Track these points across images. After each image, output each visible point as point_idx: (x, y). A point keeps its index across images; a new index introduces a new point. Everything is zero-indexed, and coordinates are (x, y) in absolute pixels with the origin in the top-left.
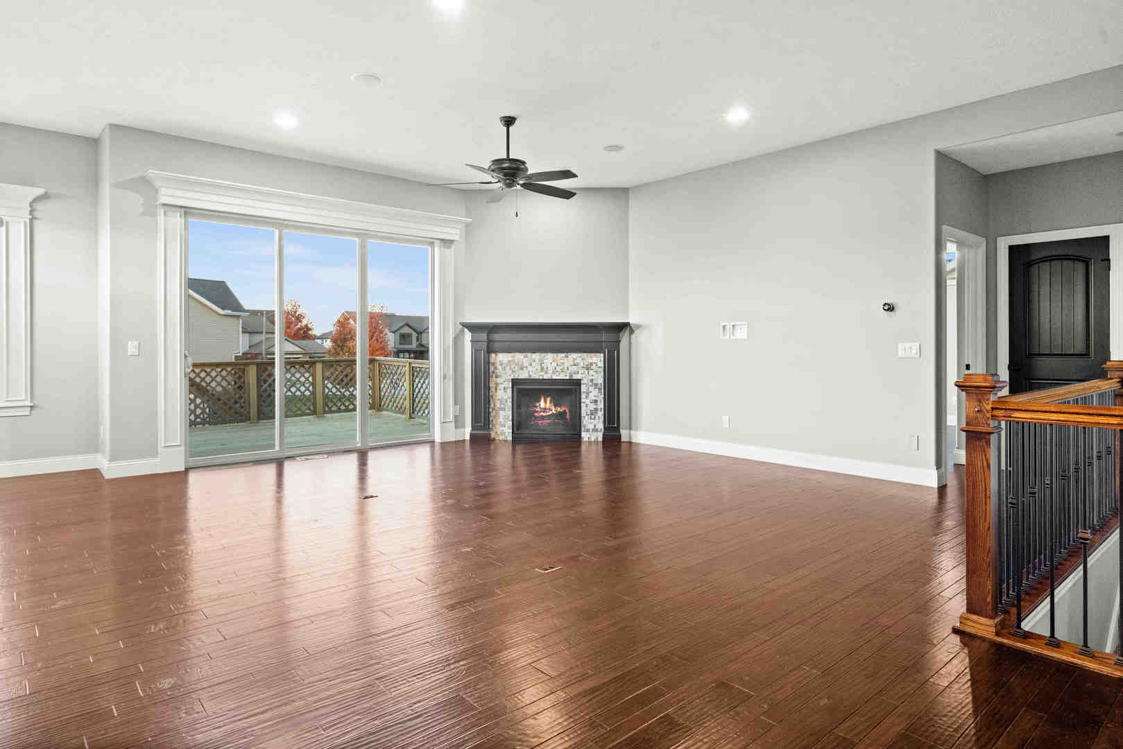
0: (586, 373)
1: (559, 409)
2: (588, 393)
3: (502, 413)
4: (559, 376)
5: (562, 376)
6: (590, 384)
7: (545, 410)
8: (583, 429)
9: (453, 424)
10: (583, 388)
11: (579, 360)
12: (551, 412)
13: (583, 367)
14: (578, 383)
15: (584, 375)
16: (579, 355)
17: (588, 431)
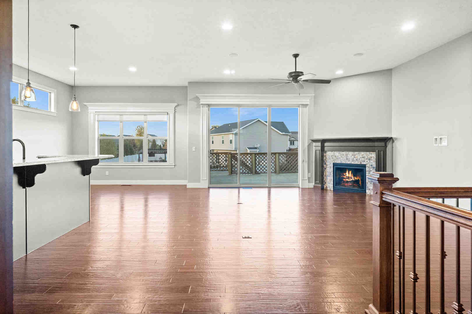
0: (369, 162)
1: (356, 178)
2: (370, 171)
3: (329, 178)
4: (355, 162)
5: (356, 163)
6: (371, 167)
7: (348, 178)
8: (367, 189)
9: (307, 181)
10: (367, 169)
11: (365, 155)
12: (351, 180)
13: (367, 159)
14: (365, 166)
15: (368, 163)
16: (365, 153)
17: (370, 189)
